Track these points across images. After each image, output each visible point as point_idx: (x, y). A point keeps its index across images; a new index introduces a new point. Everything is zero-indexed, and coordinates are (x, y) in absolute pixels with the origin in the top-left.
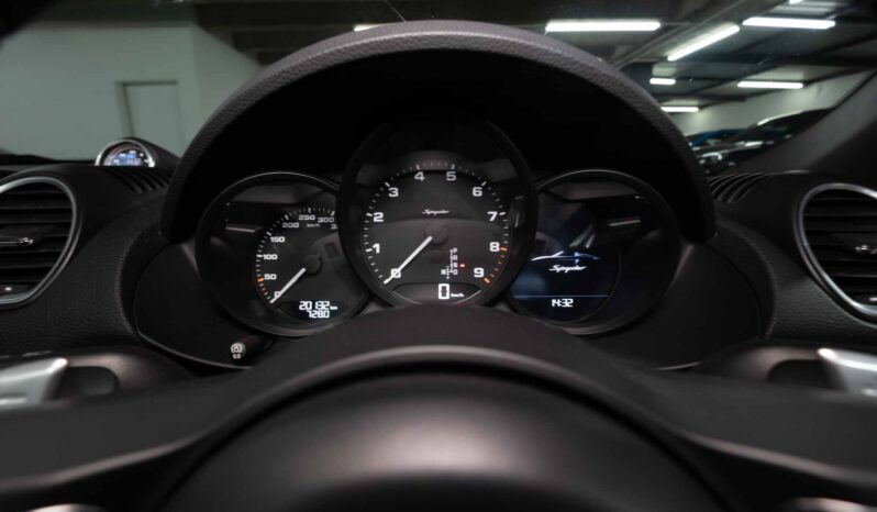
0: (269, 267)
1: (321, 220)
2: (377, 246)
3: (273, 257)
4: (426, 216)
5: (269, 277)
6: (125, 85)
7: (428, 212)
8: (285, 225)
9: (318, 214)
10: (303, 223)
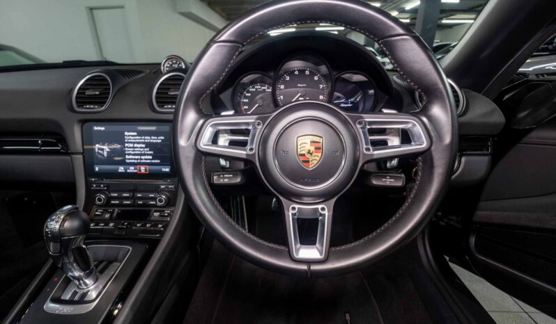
0: (245, 104)
1: (263, 88)
2: (282, 97)
3: (247, 100)
4: (298, 87)
5: (246, 107)
6: (91, 9)
7: (299, 85)
8: (250, 90)
9: (261, 86)
10: (257, 89)
